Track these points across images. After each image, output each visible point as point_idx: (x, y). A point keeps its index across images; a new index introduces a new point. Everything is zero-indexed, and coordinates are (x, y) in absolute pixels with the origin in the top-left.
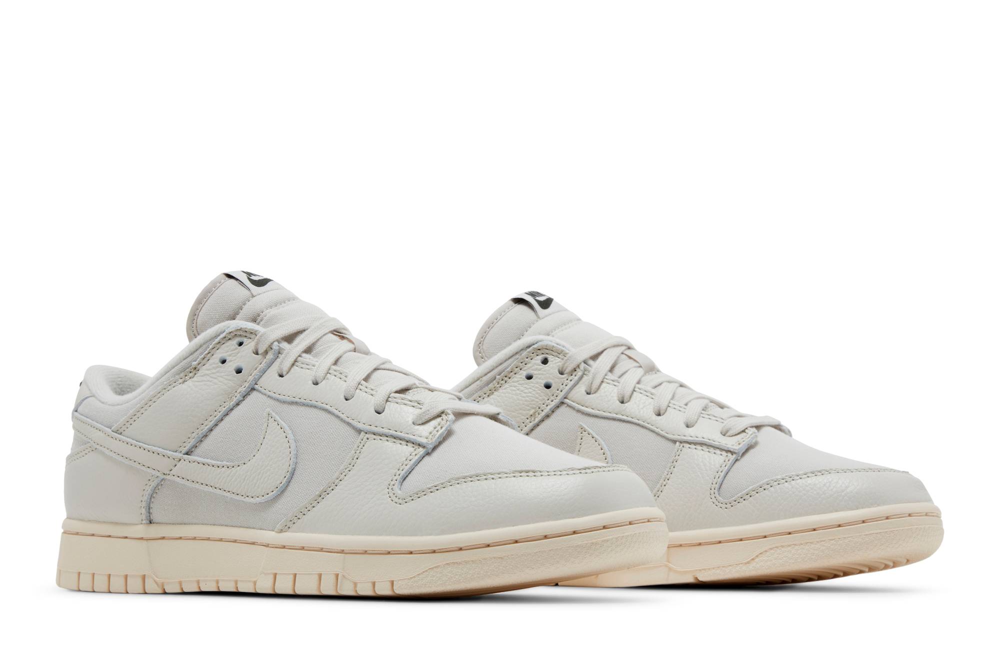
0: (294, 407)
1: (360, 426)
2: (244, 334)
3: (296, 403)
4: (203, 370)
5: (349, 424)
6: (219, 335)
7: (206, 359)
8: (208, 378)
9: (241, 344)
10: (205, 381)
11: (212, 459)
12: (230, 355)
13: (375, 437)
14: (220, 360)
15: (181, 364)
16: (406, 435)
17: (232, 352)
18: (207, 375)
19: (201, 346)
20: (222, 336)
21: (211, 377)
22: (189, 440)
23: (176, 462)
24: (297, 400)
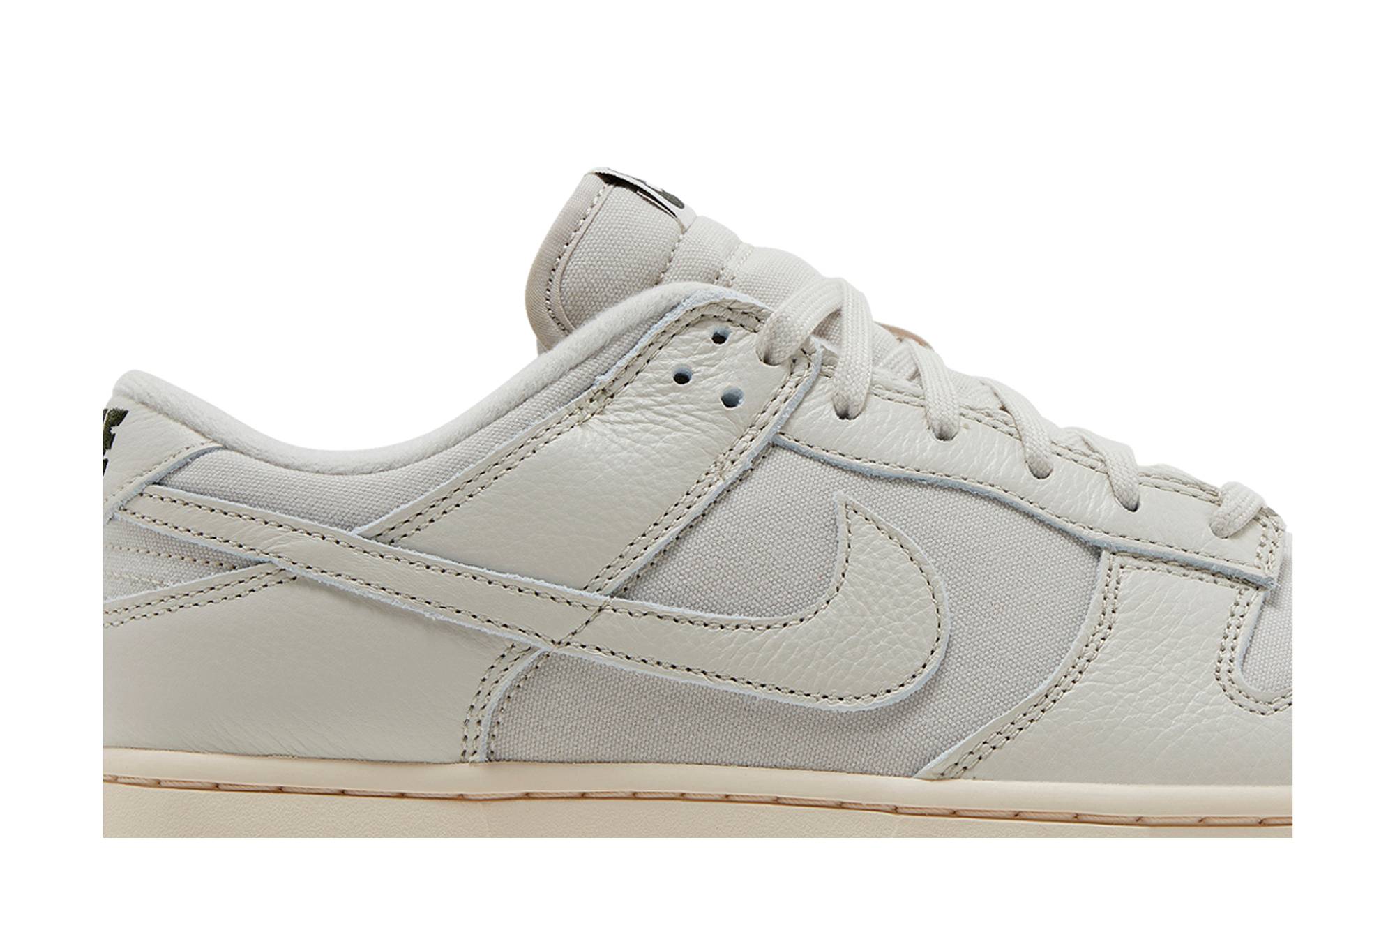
0: (907, 490)
1: (1097, 537)
2: (728, 315)
3: (909, 481)
4: (627, 396)
5: (1063, 532)
6: (662, 316)
7: (632, 371)
8: (649, 414)
9: (719, 339)
10: (642, 422)
11: (693, 606)
12: (699, 364)
13: (1136, 562)
14: (676, 371)
15: (564, 379)
16: (1209, 560)
17: (703, 357)
18: (647, 408)
19: (615, 339)
20: (670, 318)
21: (655, 412)
22: (623, 562)
23: (588, 615)
24: (907, 472)
